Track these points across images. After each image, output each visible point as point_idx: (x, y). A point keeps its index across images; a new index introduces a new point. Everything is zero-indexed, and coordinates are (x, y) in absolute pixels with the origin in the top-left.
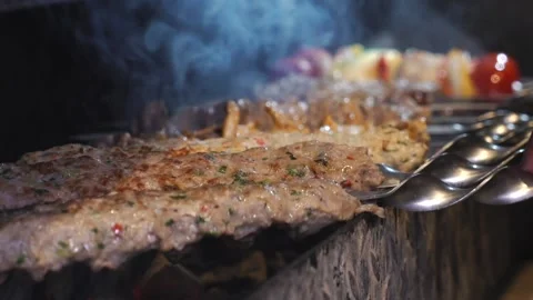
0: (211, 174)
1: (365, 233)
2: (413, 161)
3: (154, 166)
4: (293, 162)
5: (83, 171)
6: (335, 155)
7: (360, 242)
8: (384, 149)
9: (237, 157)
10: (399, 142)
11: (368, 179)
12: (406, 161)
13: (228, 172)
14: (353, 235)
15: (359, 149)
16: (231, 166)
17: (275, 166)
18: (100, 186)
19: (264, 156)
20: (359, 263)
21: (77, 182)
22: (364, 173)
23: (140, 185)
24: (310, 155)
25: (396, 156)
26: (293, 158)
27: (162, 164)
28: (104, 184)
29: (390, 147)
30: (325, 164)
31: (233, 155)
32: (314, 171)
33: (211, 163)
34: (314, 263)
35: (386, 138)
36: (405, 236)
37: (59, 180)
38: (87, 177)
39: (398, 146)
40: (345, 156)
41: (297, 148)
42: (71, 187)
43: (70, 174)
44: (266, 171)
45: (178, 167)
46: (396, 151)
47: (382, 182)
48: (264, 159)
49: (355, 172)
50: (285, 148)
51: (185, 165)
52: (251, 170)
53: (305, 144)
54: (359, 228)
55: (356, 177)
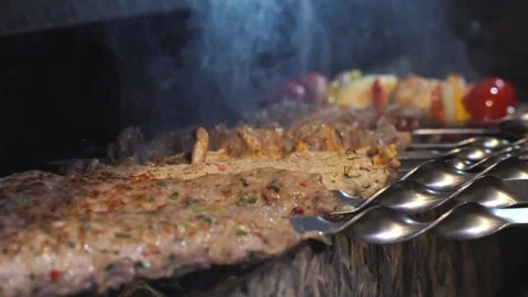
0: (161, 201)
1: (310, 259)
2: (375, 185)
3: (105, 193)
4: (245, 189)
5: (33, 198)
6: (288, 182)
7: (303, 269)
8: (346, 175)
9: (189, 183)
10: (361, 168)
11: (321, 205)
12: (369, 187)
13: (179, 199)
14: (295, 263)
15: (314, 175)
16: (183, 192)
17: (227, 193)
18: (49, 213)
19: (217, 182)
20: (302, 288)
21: (27, 208)
22: (317, 199)
23: (89, 211)
24: (259, 182)
25: (358, 182)
26: (245, 185)
27: (113, 191)
28: (53, 210)
29: (352, 173)
30: (277, 190)
31: (187, 181)
32: (265, 198)
33: (163, 189)
34: (245, 290)
35: (348, 164)
36: (363, 262)
37: (9, 206)
38: (36, 204)
39: (360, 172)
40: (297, 184)
41: (251, 175)
42: (20, 213)
43: (21, 200)
44: (217, 198)
45: (129, 193)
46: (359, 176)
47: (335, 209)
48: (217, 186)
49: (307, 198)
50: (238, 175)
51: (136, 191)
52: (203, 197)
53: (259, 171)
54: (303, 255)
55: (308, 203)
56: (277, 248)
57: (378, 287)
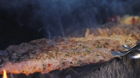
0: (77, 47)
1: (116, 63)
2: (133, 44)
3: (62, 44)
5: (44, 45)
6: (110, 43)
7: (114, 65)
8: (126, 41)
9: (84, 43)
10: (130, 40)
11: (119, 49)
12: (132, 44)
13: (82, 46)
14: (112, 63)
15: (117, 41)
16: (83, 45)
17: (94, 45)
18: (47, 49)
19: (92, 42)
20: (114, 70)
21: (42, 48)
22: (118, 47)
23: (58, 49)
24: (104, 42)
26: (99, 43)
27: (64, 44)
28: (49, 48)
29: (127, 41)
30: (107, 45)
31: (84, 42)
32: (104, 46)
33: (77, 44)
34: (99, 70)
35: (126, 38)
36: (130, 64)
37: (37, 47)
38: (44, 47)
40: (113, 43)
41: (101, 40)
42: (40, 49)
43: (41, 46)
44: (92, 46)
45: (69, 45)
46: (129, 42)
47: (123, 50)
48: (92, 43)
49: (115, 47)
50: (97, 40)
52: (88, 46)
53: (103, 39)
54: (114, 61)
55: (116, 48)
56: (107, 59)
57: (134, 71)
